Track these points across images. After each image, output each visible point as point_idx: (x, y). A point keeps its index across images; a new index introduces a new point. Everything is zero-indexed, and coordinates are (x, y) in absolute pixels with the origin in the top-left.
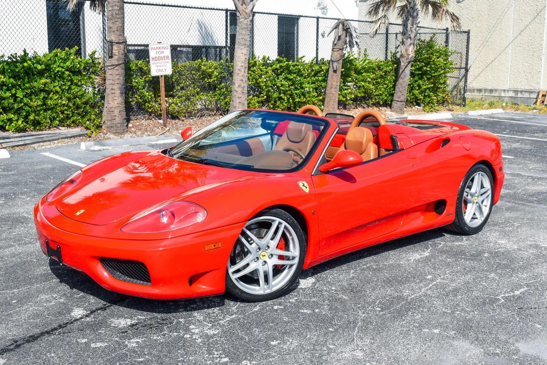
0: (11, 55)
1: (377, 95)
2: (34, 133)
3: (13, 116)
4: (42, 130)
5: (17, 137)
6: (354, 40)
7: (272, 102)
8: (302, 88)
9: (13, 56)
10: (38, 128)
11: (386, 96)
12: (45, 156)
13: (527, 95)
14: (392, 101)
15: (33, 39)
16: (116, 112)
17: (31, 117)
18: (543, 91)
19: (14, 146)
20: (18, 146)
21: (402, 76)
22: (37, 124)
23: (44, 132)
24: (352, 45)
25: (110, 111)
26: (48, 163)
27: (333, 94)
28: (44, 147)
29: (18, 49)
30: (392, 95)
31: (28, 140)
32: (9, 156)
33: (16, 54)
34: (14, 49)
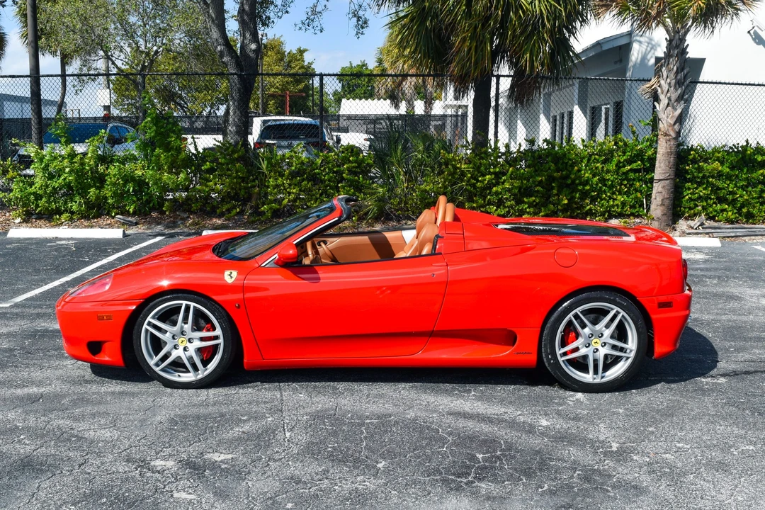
0: (733, 145)
2: (746, 226)
3: (727, 206)
4: (755, 224)
5: (728, 228)
9: (735, 146)
10: (750, 221)
12: (756, 249)
15: (758, 129)
17: (744, 210)
19: (724, 237)
20: (728, 237)
22: (750, 217)
23: (757, 226)
26: (760, 255)
28: (755, 241)
29: (741, 139)
31: (740, 232)
32: (720, 245)
33: (738, 144)
34: (737, 139)
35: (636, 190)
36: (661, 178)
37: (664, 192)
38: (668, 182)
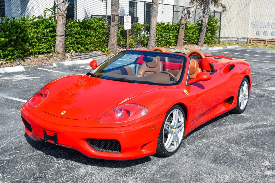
1: (193, 39)
6: (191, 15)
7: (160, 42)
8: (170, 36)
11: (196, 40)
13: (242, 40)
14: (198, 42)
16: (115, 45)
18: (250, 38)
21: (203, 31)
24: (189, 18)
25: (112, 45)
27: (182, 38)
30: (198, 39)
35: (49, 41)
36: (61, 35)
37: (63, 41)
38: (64, 36)
